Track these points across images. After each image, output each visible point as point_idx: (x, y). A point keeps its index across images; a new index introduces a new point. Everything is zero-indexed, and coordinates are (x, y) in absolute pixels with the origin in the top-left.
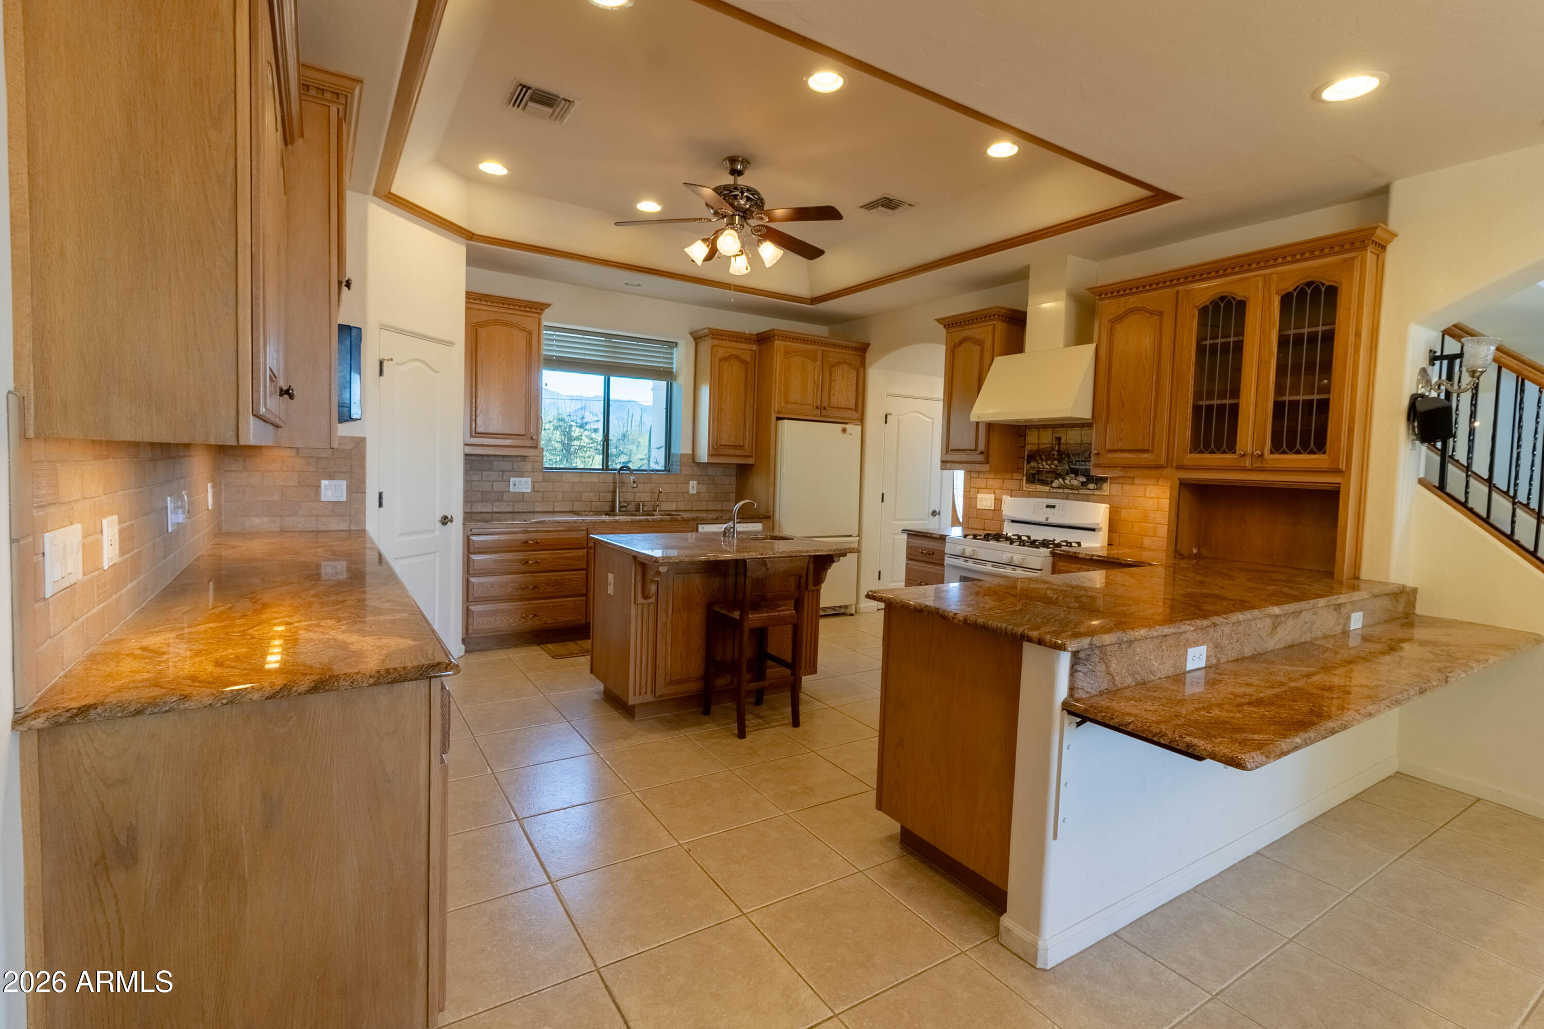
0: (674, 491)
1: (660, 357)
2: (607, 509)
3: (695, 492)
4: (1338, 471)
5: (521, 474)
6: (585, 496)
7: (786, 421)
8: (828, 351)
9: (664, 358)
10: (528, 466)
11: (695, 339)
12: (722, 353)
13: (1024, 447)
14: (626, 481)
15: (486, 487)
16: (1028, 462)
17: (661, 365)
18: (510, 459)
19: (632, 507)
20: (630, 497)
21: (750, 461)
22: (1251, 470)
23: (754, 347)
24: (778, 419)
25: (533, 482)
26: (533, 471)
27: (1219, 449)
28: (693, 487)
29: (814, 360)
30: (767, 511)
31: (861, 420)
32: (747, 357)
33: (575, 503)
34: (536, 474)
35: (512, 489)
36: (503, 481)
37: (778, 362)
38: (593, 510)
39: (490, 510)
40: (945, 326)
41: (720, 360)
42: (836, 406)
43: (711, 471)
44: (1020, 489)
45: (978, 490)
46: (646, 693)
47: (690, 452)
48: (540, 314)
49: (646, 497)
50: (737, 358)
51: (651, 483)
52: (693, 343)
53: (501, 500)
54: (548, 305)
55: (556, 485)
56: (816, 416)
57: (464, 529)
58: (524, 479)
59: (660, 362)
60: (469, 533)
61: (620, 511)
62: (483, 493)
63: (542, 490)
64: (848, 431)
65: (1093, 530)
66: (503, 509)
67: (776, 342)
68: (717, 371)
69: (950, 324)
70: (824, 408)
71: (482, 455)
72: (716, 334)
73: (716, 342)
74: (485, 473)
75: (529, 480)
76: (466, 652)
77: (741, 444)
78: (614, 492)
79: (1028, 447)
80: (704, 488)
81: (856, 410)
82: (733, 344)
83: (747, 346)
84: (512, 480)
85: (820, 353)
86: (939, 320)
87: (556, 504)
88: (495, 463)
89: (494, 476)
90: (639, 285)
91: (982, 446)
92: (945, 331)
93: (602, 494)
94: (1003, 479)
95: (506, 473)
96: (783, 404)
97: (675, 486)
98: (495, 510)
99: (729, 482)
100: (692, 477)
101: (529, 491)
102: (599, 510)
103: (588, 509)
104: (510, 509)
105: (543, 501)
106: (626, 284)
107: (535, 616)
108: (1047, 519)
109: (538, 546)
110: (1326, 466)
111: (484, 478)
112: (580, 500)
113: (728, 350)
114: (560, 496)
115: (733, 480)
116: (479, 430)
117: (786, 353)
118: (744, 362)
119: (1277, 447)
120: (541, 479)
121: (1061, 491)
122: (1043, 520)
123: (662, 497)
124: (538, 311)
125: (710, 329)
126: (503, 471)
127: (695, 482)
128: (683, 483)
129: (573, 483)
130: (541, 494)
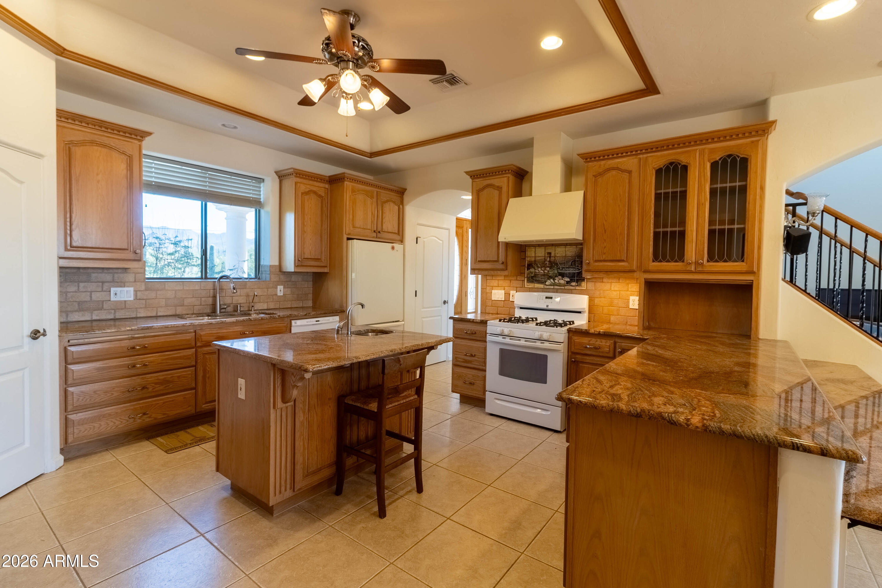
0: (265, 294)
1: (250, 189)
2: (208, 311)
3: (282, 294)
4: (752, 273)
5: (122, 284)
6: (187, 302)
7: (355, 240)
8: (380, 192)
9: (253, 190)
10: (130, 277)
11: (279, 177)
12: (303, 188)
13: (525, 259)
14: (225, 287)
15: (84, 297)
16: (528, 269)
17: (251, 196)
18: (111, 271)
19: (230, 309)
20: (228, 300)
21: (326, 270)
22: (695, 272)
23: (327, 186)
24: (348, 239)
25: (136, 291)
26: (135, 281)
27: (672, 259)
28: (280, 290)
29: (372, 197)
31: (402, 241)
32: (322, 193)
33: (178, 308)
34: (138, 283)
35: (113, 298)
36: (102, 291)
37: (347, 196)
38: (195, 312)
39: (89, 319)
40: (471, 177)
41: (302, 194)
42: (386, 231)
43: (294, 278)
44: (523, 286)
45: (492, 288)
46: (286, 490)
47: (277, 263)
48: (141, 141)
49: (242, 300)
50: (315, 193)
51: (246, 289)
52: (278, 180)
53: (102, 309)
54: (149, 134)
55: (159, 293)
56: (373, 237)
57: (60, 341)
58: (126, 289)
59: (250, 193)
60: (67, 344)
61: (220, 312)
62: (80, 303)
63: (145, 298)
64: (395, 248)
65: (580, 312)
66: (104, 317)
67: (346, 183)
68: (300, 202)
69: (474, 175)
70: (379, 232)
71: (79, 268)
72: (299, 174)
73: (298, 180)
74: (82, 285)
75: (132, 289)
76: (65, 460)
77: (320, 258)
78: (215, 297)
79: (528, 259)
80: (288, 291)
81: (398, 234)
82: (311, 182)
83: (322, 185)
84: (113, 290)
85: (375, 193)
86: (467, 173)
87: (159, 309)
88: (94, 275)
89: (92, 287)
90: (235, 127)
91: (502, 258)
92: (471, 180)
93: (203, 299)
94: (510, 280)
95: (106, 284)
96: (351, 228)
97: (266, 290)
98: (95, 318)
99: (308, 286)
100: (279, 283)
101: (132, 299)
102: (201, 312)
103: (191, 312)
104: (111, 316)
105: (146, 307)
106: (224, 125)
107: (144, 414)
108: (547, 306)
109: (145, 350)
110: (745, 270)
111: (81, 289)
112: (183, 305)
113: (308, 186)
114: (163, 303)
115: (311, 284)
116: (74, 244)
117: (353, 191)
118: (320, 196)
119: (711, 258)
120: (143, 288)
121: (552, 287)
122: (544, 307)
123: (256, 299)
124: (139, 138)
125: (294, 169)
126: (103, 282)
127: (282, 287)
128: (272, 288)
129: (176, 291)
130: (144, 302)
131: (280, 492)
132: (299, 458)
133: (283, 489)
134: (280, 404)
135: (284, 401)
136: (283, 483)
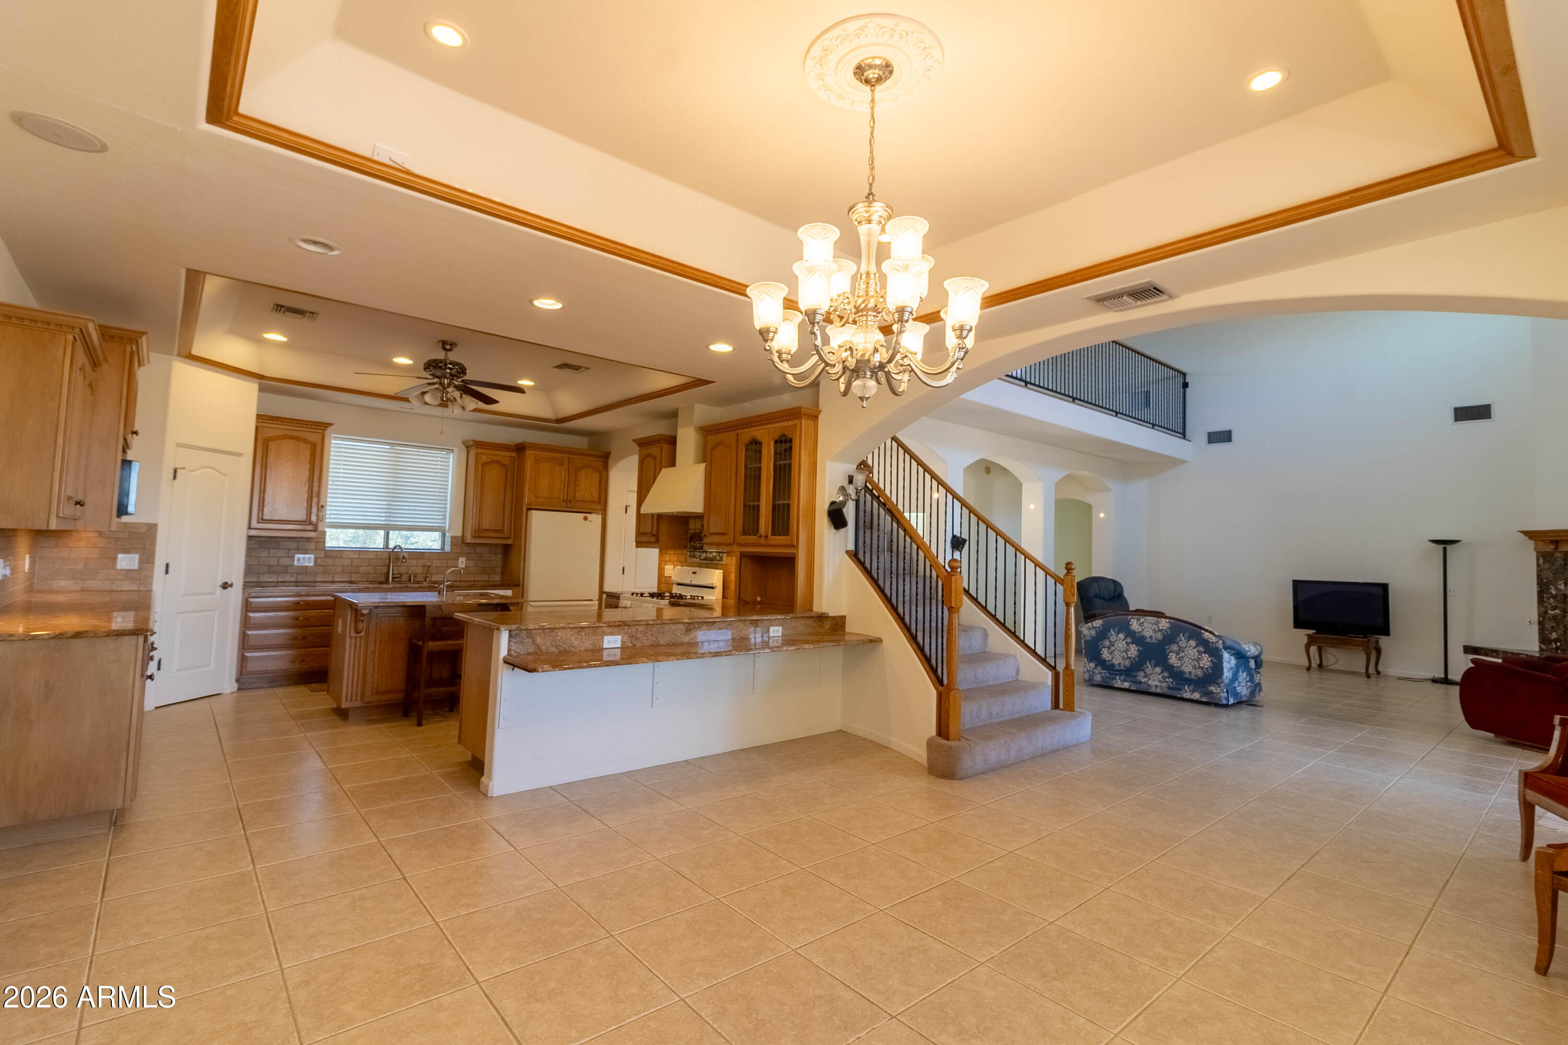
0: (444, 565)
2: (383, 579)
3: (464, 566)
4: (792, 546)
5: (306, 552)
6: (362, 570)
7: (533, 511)
8: (574, 458)
9: (441, 461)
10: (312, 546)
11: (467, 447)
12: (484, 459)
13: (688, 531)
14: (399, 557)
15: (273, 562)
16: (690, 542)
18: (296, 540)
19: (405, 578)
20: (403, 570)
21: (510, 542)
22: (765, 546)
23: (514, 454)
24: (529, 509)
25: (316, 558)
26: (316, 549)
27: (753, 533)
28: (462, 562)
29: (562, 464)
30: (519, 581)
31: (604, 511)
32: (507, 462)
33: (353, 575)
34: (319, 551)
35: (296, 563)
36: (288, 557)
37: (528, 465)
38: (369, 580)
39: (275, 580)
40: (638, 445)
41: (483, 464)
42: (581, 499)
43: (479, 550)
44: (686, 561)
45: (666, 563)
46: (356, 700)
47: (460, 534)
48: (325, 430)
49: (418, 570)
50: (498, 462)
51: (423, 559)
52: (465, 450)
53: (286, 572)
54: (331, 424)
55: (337, 560)
56: (563, 507)
57: (244, 593)
58: (307, 556)
60: (248, 596)
61: (392, 581)
62: (269, 566)
63: (323, 564)
64: (589, 519)
65: (712, 588)
66: (287, 579)
67: (528, 452)
68: (480, 472)
69: (643, 443)
70: (570, 502)
71: (271, 537)
72: (479, 445)
73: (480, 451)
74: (272, 551)
75: (312, 556)
76: (239, 689)
77: (501, 529)
78: (389, 566)
79: (690, 531)
80: (472, 563)
81: (600, 503)
82: (495, 452)
83: (508, 454)
84: (297, 556)
85: (566, 460)
86: (634, 441)
87: (336, 575)
88: (283, 543)
89: (280, 553)
91: (655, 532)
92: (638, 448)
93: (378, 568)
94: (678, 554)
95: (292, 551)
96: (532, 498)
97: (446, 561)
98: (280, 580)
99: (496, 560)
100: (462, 554)
101: (312, 564)
102: (375, 580)
103: (365, 579)
104: (293, 580)
105: (324, 573)
107: (303, 661)
108: (691, 581)
109: (308, 606)
110: (789, 543)
111: (271, 555)
112: (358, 573)
113: (490, 456)
114: (339, 569)
115: (500, 557)
116: (265, 518)
117: (536, 461)
118: (505, 466)
119: (773, 534)
120: (323, 555)
121: (704, 562)
122: (689, 582)
123: (431, 570)
124: (323, 428)
125: (473, 441)
126: (289, 550)
127: (464, 559)
128: (453, 559)
129: (352, 559)
130: (322, 568)
131: (351, 700)
132: (369, 679)
133: (354, 698)
134: (353, 634)
135: (357, 632)
136: (354, 694)
